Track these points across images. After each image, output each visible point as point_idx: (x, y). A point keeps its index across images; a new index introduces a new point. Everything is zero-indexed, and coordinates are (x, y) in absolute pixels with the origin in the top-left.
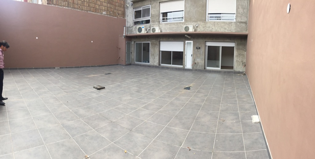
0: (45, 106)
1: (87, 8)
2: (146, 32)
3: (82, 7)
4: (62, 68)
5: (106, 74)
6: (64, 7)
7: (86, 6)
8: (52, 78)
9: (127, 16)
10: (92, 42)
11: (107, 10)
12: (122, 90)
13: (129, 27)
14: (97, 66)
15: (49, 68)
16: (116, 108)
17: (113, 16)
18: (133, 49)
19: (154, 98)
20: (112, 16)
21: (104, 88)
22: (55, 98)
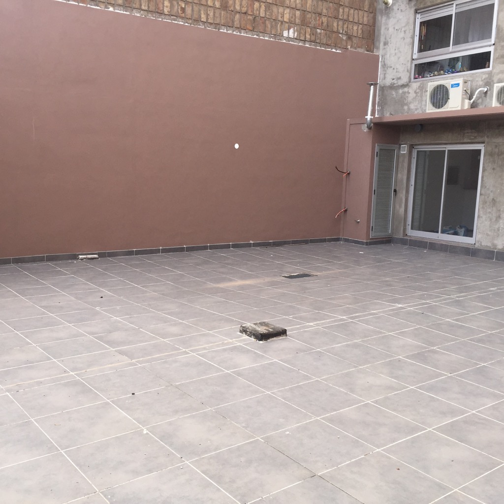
0: (29, 423)
1: (217, 15)
2: (466, 106)
3: (196, 8)
4: (111, 255)
5: (291, 277)
6: (111, 9)
7: (214, 7)
8: (65, 298)
9: (386, 44)
10: (237, 146)
11: (304, 23)
12: (356, 346)
13: (392, 87)
14: (255, 245)
15: (51, 259)
16: (331, 420)
17: (328, 45)
18: (402, 176)
19: (496, 396)
20: (321, 44)
21: (283, 332)
22: (76, 383)
